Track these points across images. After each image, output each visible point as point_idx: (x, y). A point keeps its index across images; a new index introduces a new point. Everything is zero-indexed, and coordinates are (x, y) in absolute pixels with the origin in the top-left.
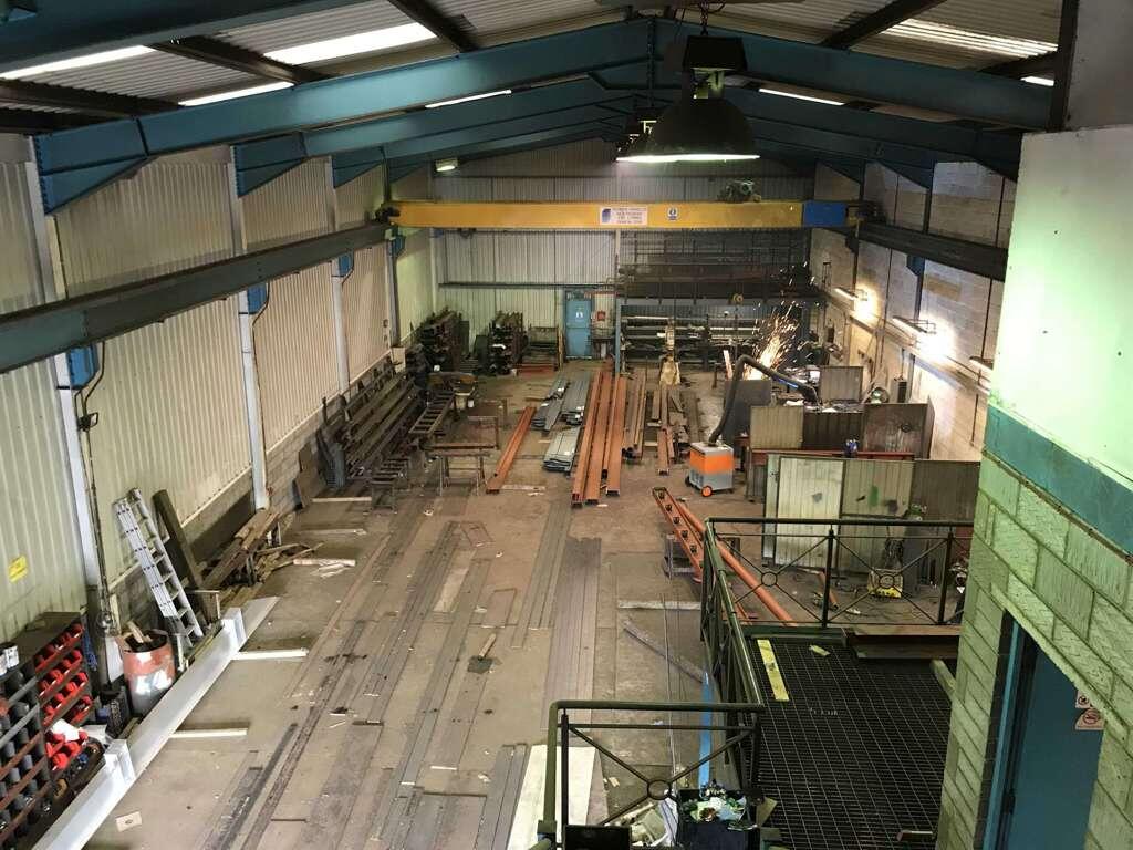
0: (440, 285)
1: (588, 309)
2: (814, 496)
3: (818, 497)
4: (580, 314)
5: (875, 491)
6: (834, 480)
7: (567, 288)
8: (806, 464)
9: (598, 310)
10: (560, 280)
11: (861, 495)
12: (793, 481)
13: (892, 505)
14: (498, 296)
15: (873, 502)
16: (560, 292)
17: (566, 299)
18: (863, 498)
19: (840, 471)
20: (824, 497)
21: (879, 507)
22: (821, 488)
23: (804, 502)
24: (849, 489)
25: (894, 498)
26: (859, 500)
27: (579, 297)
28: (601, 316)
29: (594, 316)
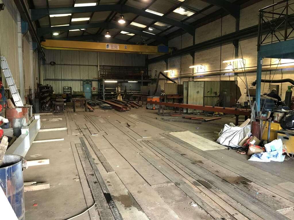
0: (44, 80)
1: (90, 87)
2: (197, 92)
3: (198, 92)
4: (88, 88)
5: (211, 89)
6: (202, 87)
7: (84, 81)
8: (195, 83)
9: (93, 87)
10: (81, 78)
11: (209, 91)
12: (192, 88)
13: (216, 93)
14: (63, 83)
15: (211, 93)
16: (82, 82)
17: (83, 84)
18: (209, 92)
19: (203, 84)
20: (199, 92)
21: (213, 94)
22: (199, 89)
23: (195, 94)
24: (205, 89)
25: (216, 91)
26: (208, 92)
27: (87, 83)
28: (94, 89)
29: (92, 89)
